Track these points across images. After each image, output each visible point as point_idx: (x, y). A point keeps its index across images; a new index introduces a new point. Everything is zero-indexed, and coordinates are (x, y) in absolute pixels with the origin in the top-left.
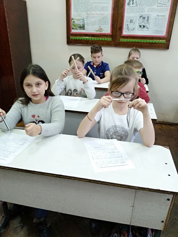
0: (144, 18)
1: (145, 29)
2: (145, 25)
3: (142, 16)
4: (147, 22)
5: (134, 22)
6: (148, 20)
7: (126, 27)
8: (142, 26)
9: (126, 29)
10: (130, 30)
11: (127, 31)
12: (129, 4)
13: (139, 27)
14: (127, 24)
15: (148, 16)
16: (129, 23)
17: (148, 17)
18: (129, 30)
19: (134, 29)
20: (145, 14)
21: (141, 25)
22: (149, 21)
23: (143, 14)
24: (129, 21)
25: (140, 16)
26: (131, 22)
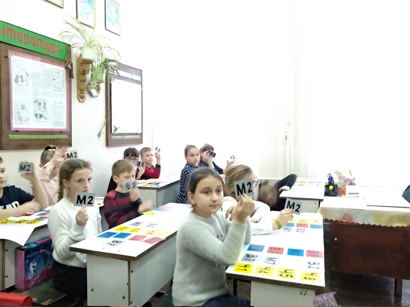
0: (40, 104)
1: (43, 119)
2: (42, 113)
3: (37, 101)
4: (44, 110)
5: (26, 108)
6: (44, 107)
7: (17, 115)
8: (39, 116)
9: (17, 119)
10: (23, 121)
11: (19, 122)
12: (16, 81)
13: (35, 116)
14: (17, 111)
15: (45, 101)
16: (20, 110)
17: (45, 103)
18: (21, 121)
19: (28, 119)
20: (40, 98)
21: (37, 113)
22: (46, 109)
23: (38, 98)
24: (20, 107)
25: (35, 100)
26: (23, 109)
